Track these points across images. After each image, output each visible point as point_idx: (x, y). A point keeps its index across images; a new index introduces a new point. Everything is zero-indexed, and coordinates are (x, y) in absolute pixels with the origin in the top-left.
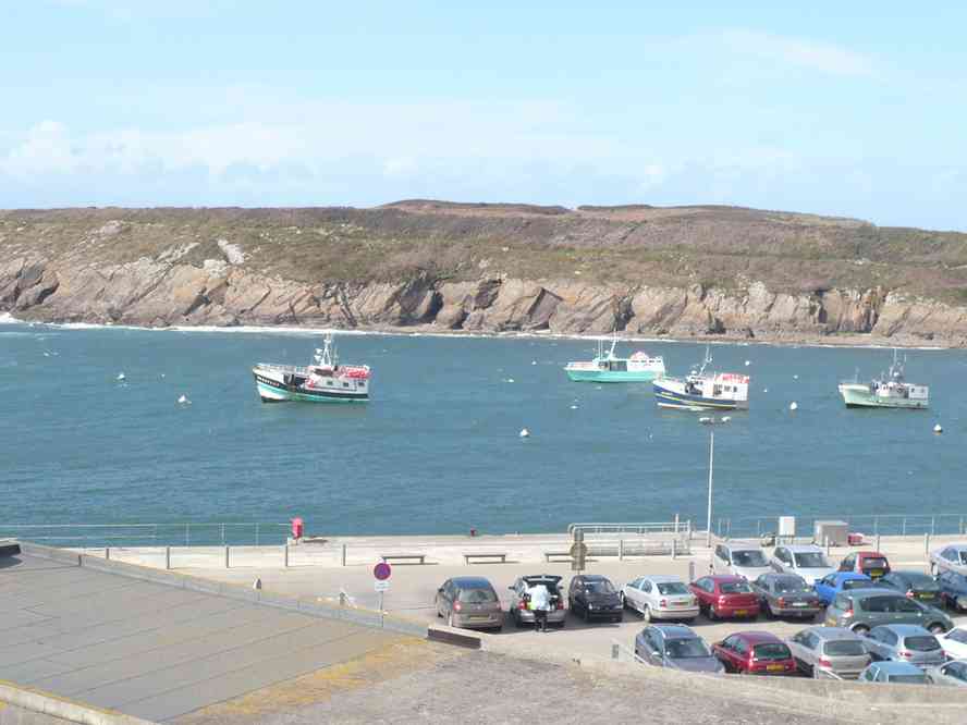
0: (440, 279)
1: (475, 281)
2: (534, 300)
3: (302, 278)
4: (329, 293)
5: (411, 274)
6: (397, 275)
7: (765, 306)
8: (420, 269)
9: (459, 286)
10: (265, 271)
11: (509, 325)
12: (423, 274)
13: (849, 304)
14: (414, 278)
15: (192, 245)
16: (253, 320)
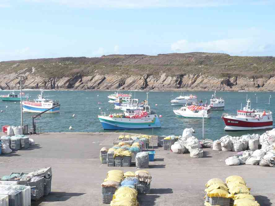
0: (83, 76)
1: (92, 76)
2: (100, 81)
3: (44, 76)
4: (50, 80)
5: (75, 74)
6: (71, 75)
7: (163, 80)
8: (78, 73)
9: (88, 77)
10: (37, 75)
11: (91, 88)
12: (79, 74)
13: (190, 79)
14: (76, 75)
15: (26, 69)
16: (27, 88)
